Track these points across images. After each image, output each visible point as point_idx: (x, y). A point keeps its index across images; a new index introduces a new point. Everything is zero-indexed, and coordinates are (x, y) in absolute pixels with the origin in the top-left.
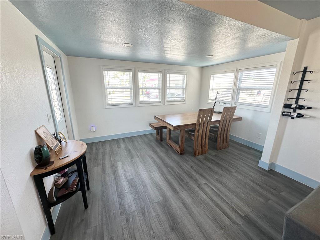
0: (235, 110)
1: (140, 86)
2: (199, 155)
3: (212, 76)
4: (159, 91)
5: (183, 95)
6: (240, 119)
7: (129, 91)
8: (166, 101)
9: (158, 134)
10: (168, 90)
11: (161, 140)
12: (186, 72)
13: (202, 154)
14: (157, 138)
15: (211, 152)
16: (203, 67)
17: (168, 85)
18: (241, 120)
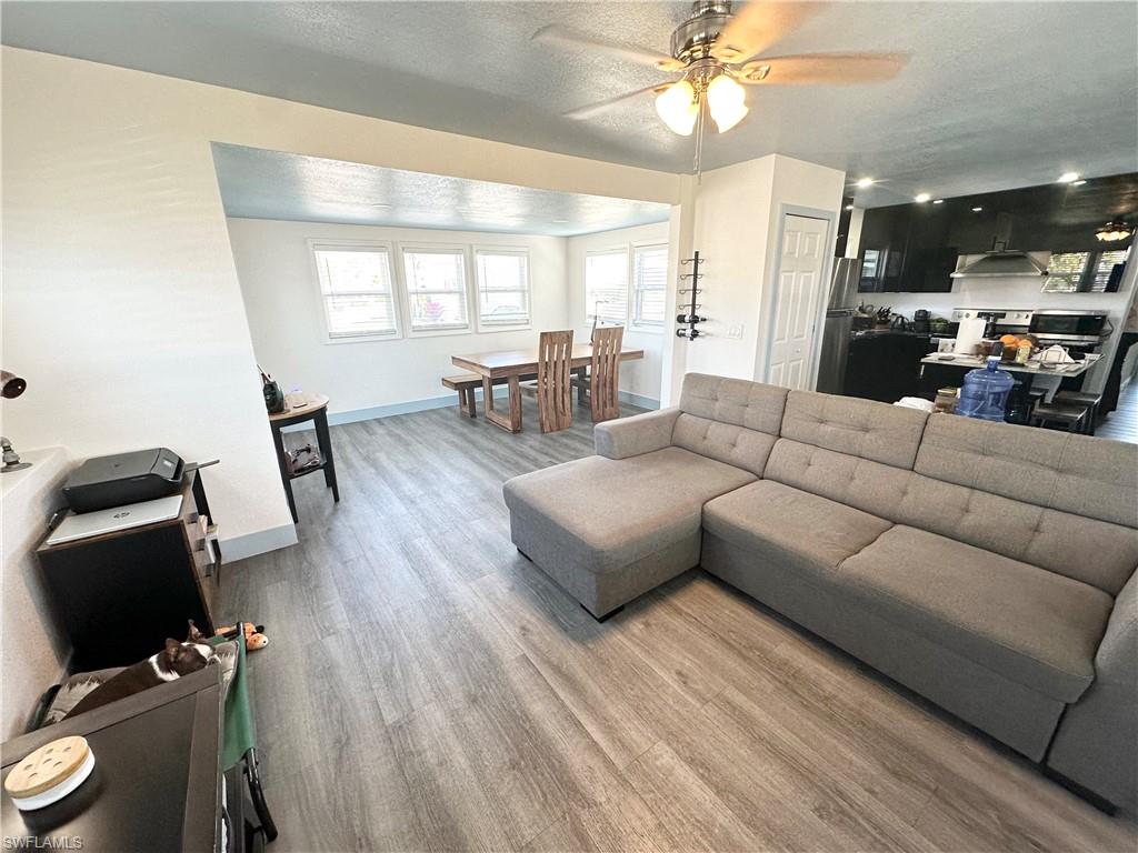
0: (621, 334)
1: (411, 287)
2: (552, 431)
3: (588, 258)
4: (462, 299)
5: (524, 308)
6: (639, 355)
7: (384, 299)
8: (479, 323)
9: (465, 403)
10: (483, 296)
11: (473, 416)
12: (525, 249)
13: (559, 430)
14: (462, 413)
15: (577, 425)
16: (568, 237)
17: (481, 283)
18: (642, 357)
